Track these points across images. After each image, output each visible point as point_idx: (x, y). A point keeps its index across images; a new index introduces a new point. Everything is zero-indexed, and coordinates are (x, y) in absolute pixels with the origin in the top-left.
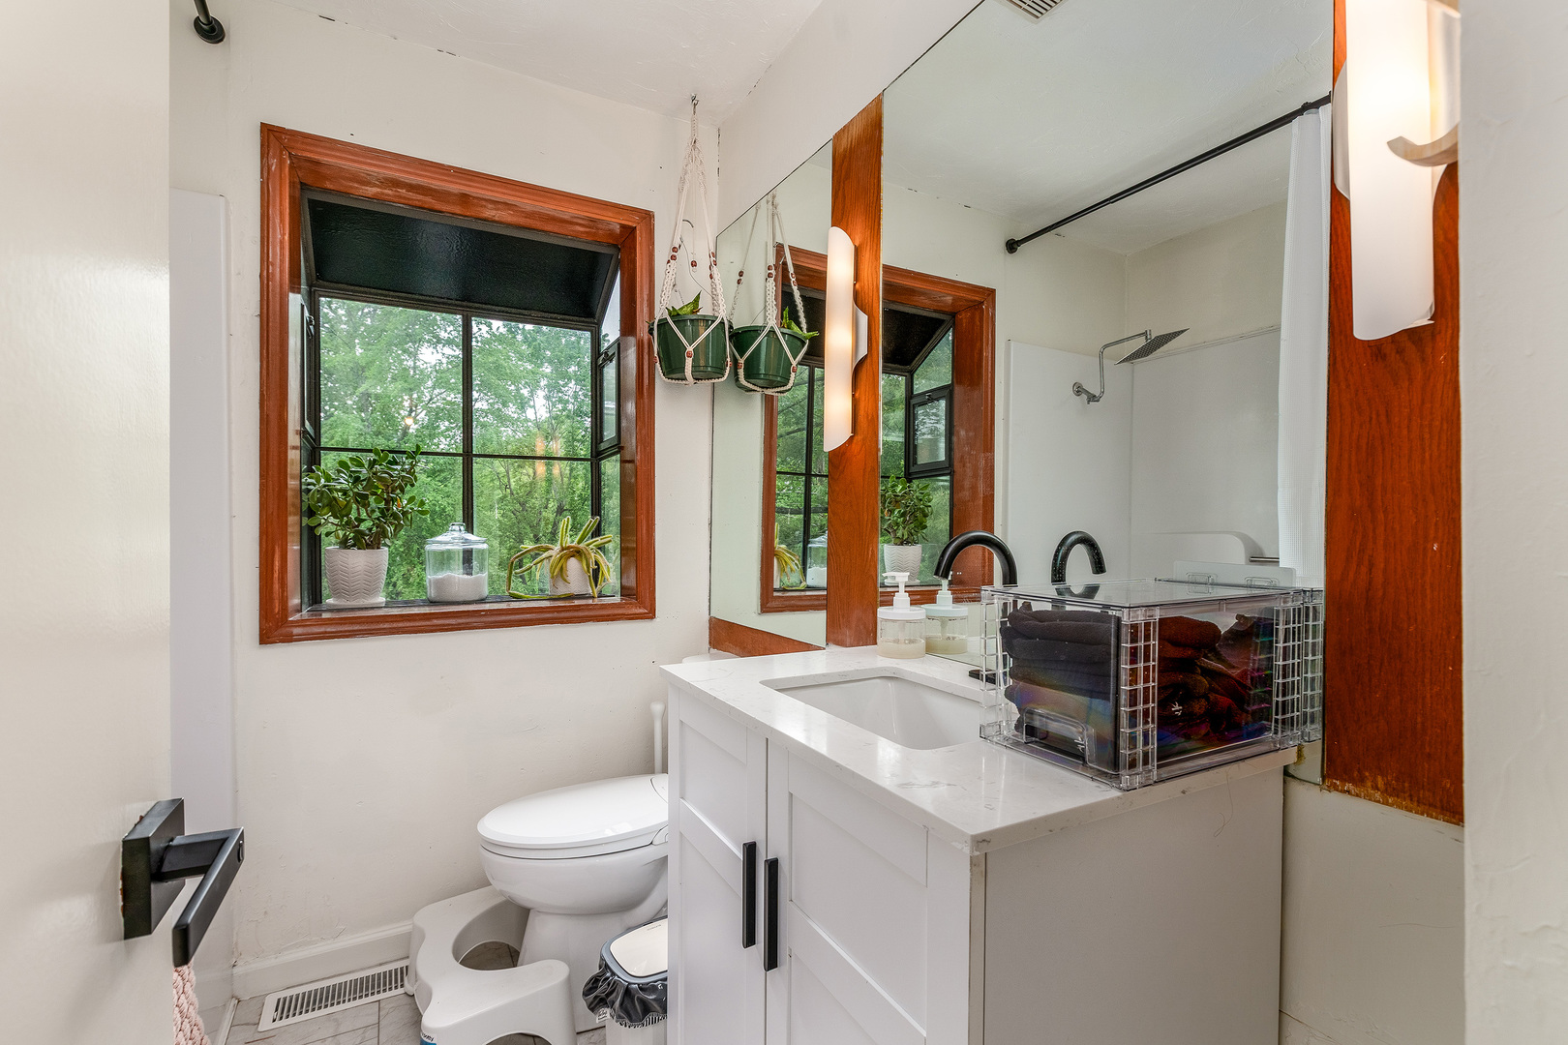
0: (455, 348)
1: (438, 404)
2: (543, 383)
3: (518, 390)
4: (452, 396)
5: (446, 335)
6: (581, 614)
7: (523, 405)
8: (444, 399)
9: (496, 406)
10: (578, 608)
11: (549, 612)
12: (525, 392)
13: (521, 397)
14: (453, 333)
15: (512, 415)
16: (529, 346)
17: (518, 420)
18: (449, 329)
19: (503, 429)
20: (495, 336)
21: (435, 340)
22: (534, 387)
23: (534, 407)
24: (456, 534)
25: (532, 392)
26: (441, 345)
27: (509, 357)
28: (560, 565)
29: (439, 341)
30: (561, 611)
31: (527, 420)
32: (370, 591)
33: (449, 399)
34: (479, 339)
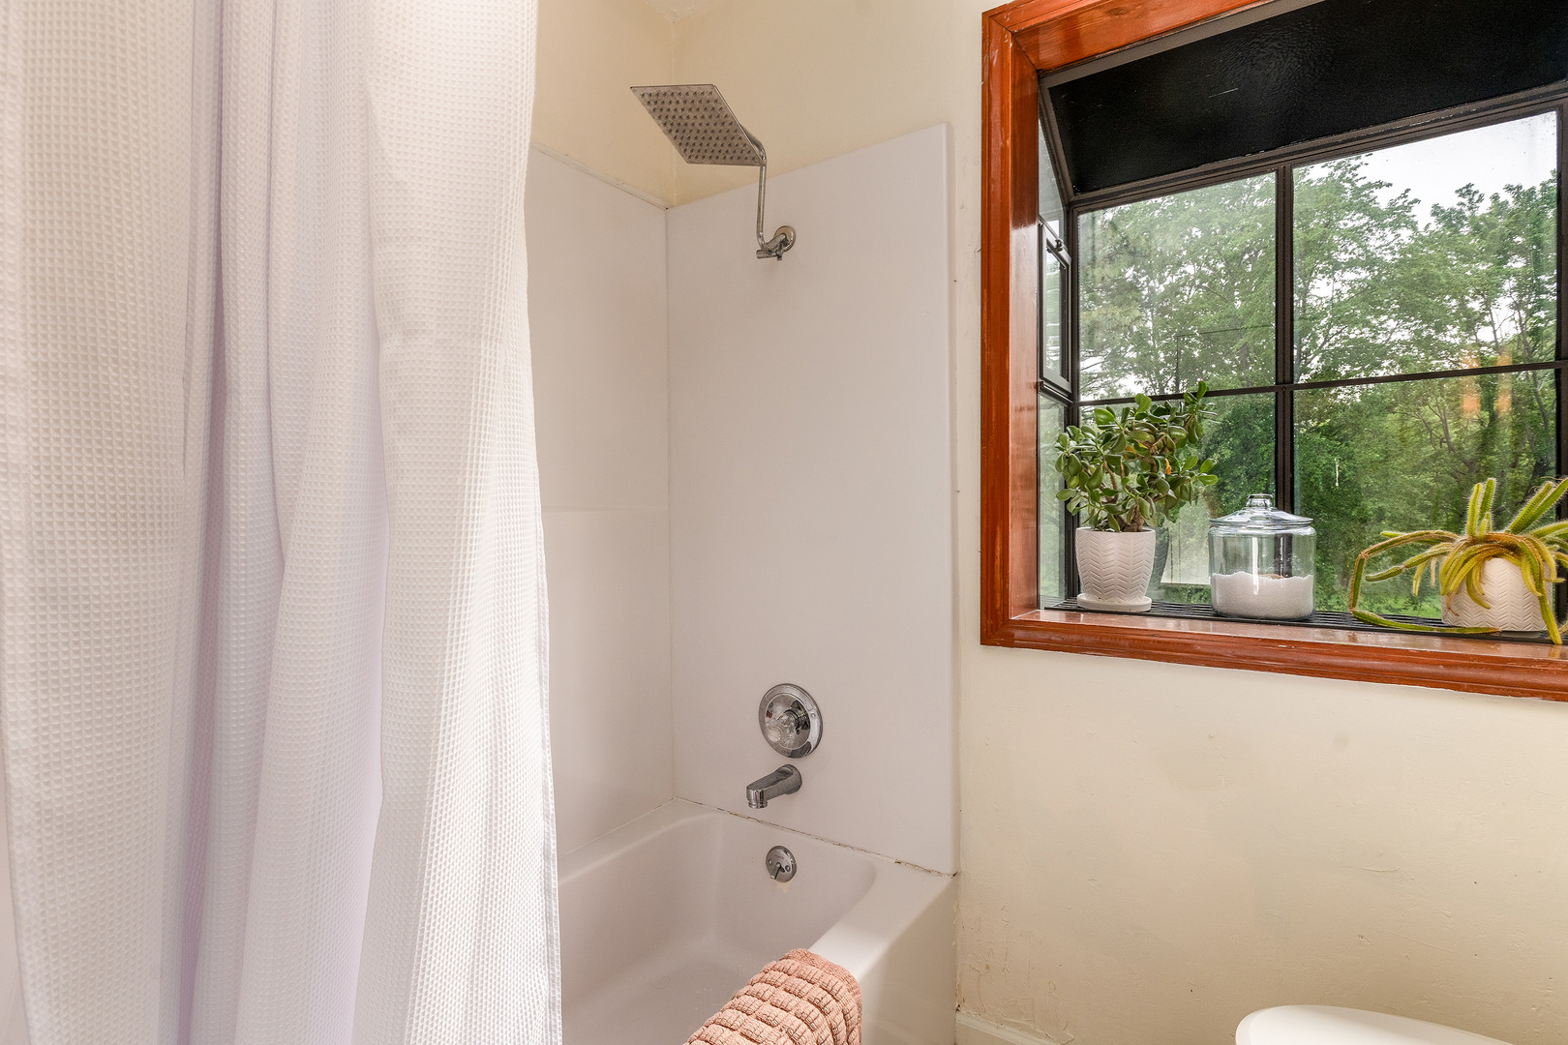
0: (1359, 270)
1: (1337, 345)
2: (1508, 285)
3: (1463, 304)
4: (1358, 332)
5: (1348, 256)
6: (1507, 676)
7: (1471, 321)
8: (1345, 338)
9: (1425, 334)
10: (1502, 664)
11: (1425, 663)
12: (1475, 305)
13: (1469, 313)
14: (1356, 251)
15: (1453, 341)
16: (1482, 237)
17: (1462, 346)
18: (1350, 249)
19: (1434, 362)
20: (1422, 238)
21: (1331, 267)
22: (1489, 291)
23: (1492, 323)
24: (1259, 512)
25: (1487, 304)
26: (1339, 272)
27: (1446, 263)
28: (1464, 571)
29: (1337, 266)
30: (1456, 666)
31: (1479, 344)
32: (1127, 589)
33: (1352, 336)
34: (1396, 249)
